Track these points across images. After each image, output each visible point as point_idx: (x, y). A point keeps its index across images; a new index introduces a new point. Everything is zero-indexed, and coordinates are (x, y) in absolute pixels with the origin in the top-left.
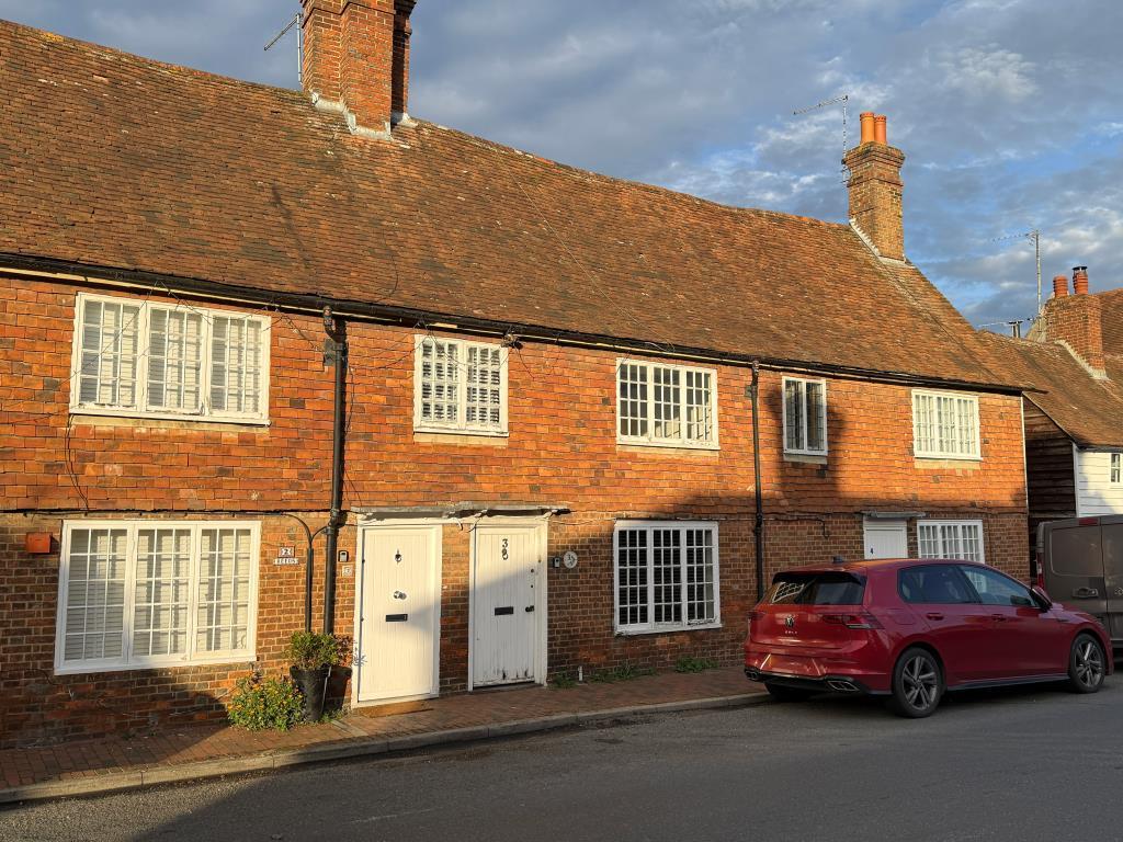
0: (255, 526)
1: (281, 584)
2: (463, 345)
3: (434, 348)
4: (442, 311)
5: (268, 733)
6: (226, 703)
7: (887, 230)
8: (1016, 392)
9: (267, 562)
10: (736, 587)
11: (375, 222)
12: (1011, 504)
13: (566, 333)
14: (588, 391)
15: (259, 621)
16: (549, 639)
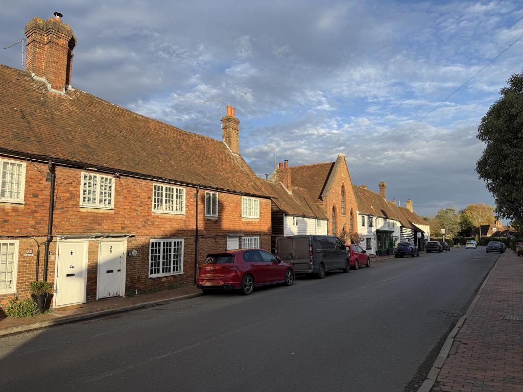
0: (17, 242)
1: (27, 263)
2: (99, 176)
3: (88, 177)
4: (93, 164)
5: (24, 318)
6: (4, 309)
7: (234, 145)
8: (269, 198)
9: (21, 255)
10: (189, 260)
11: (63, 128)
12: (267, 232)
13: (137, 174)
14: (143, 194)
15: (18, 278)
16: (126, 281)
